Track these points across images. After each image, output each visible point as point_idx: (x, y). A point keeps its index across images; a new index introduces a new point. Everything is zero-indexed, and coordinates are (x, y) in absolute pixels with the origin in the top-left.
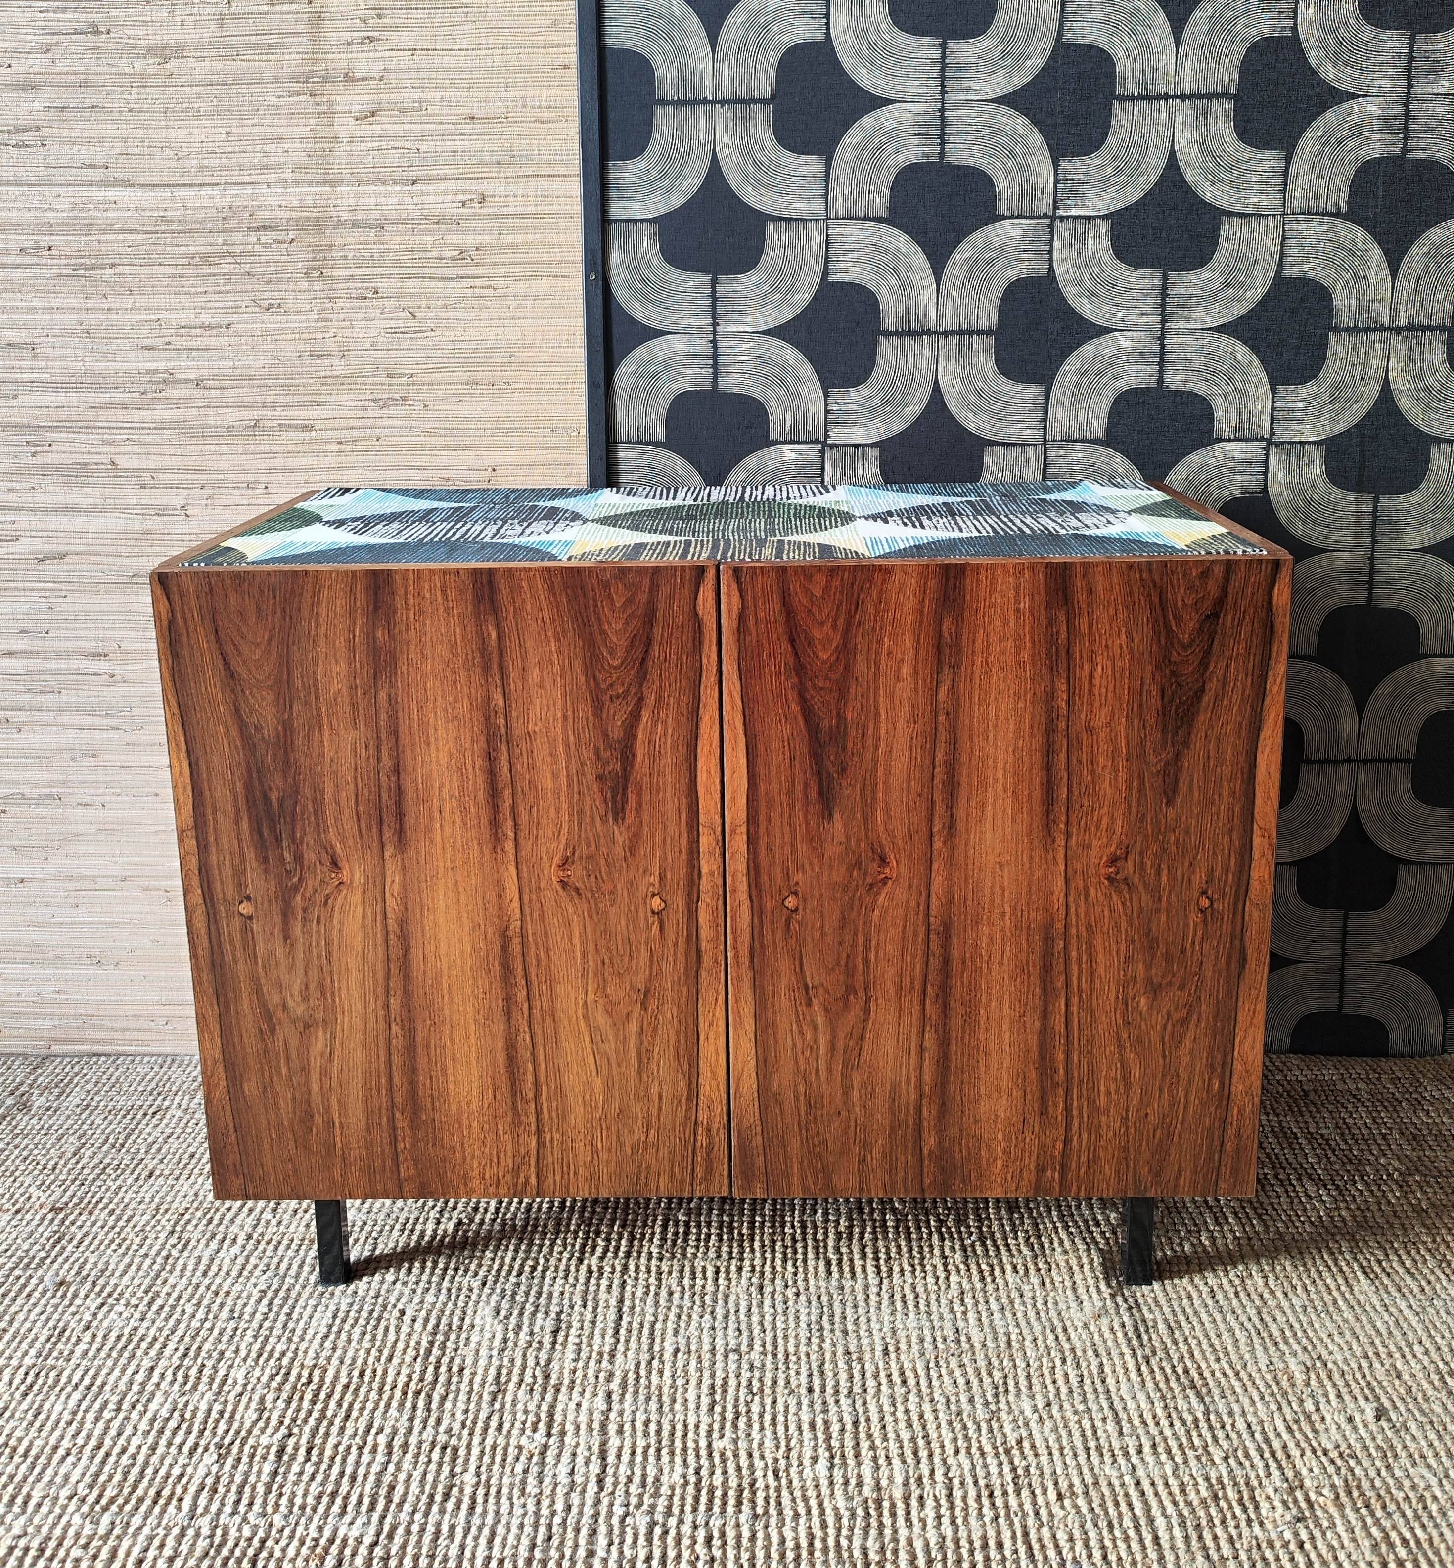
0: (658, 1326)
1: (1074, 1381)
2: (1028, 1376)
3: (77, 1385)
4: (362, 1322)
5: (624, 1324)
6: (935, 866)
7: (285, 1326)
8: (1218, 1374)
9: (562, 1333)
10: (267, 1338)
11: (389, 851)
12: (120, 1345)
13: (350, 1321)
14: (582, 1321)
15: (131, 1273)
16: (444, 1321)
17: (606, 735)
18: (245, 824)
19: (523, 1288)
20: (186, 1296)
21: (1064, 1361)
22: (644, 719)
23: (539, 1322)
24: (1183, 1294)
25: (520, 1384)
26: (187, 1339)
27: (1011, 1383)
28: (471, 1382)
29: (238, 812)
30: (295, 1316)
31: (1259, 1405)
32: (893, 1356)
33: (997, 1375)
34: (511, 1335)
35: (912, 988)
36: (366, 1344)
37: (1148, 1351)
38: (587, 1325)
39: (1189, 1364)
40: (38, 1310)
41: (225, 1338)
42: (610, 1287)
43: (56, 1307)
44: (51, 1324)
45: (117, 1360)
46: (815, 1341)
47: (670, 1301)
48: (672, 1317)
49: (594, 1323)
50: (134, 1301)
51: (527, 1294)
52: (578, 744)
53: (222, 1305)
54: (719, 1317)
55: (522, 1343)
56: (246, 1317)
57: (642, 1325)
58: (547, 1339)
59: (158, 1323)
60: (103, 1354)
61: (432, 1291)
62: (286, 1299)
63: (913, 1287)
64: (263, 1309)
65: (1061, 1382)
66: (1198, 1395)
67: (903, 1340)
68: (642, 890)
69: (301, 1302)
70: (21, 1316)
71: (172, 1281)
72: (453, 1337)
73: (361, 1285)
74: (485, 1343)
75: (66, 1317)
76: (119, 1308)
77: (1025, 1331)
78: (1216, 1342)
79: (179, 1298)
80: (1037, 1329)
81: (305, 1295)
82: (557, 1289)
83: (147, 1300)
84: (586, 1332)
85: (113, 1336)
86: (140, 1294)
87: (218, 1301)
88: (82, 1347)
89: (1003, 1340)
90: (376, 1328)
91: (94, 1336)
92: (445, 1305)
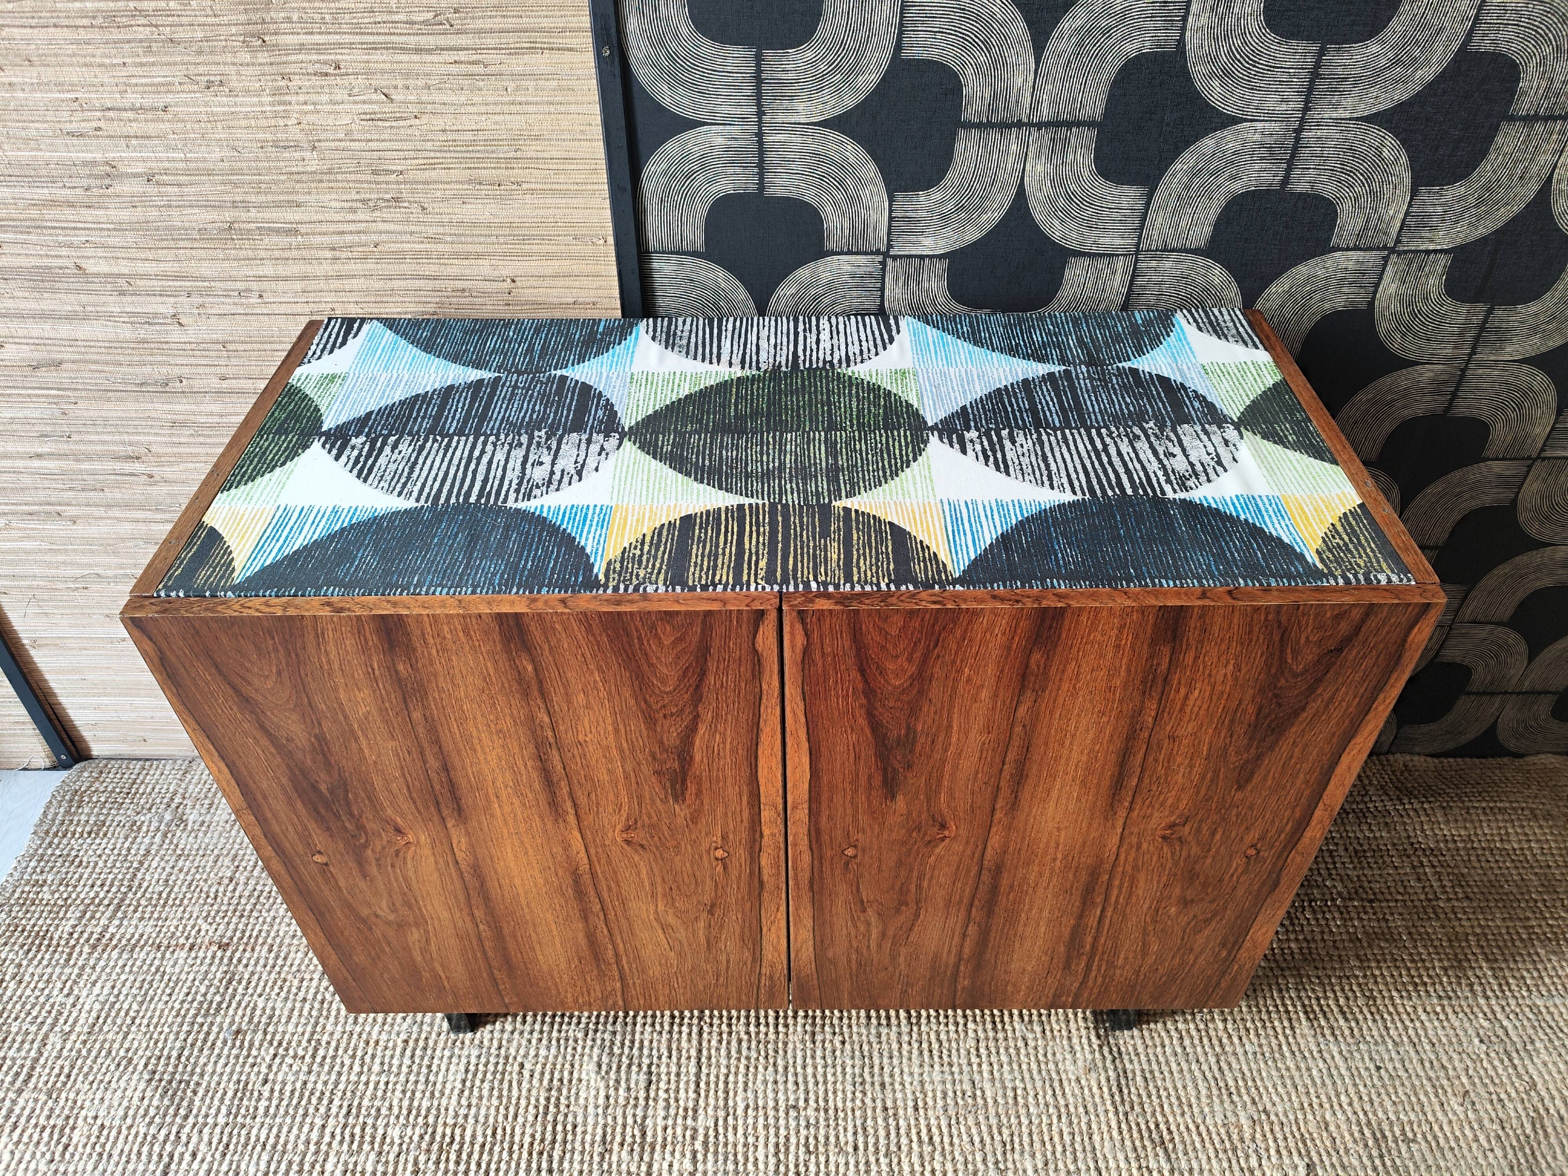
0: (731, 1078)
1: (1067, 1138)
2: (1030, 1134)
3: (264, 1145)
4: (489, 1076)
5: (703, 1077)
6: (994, 829)
7: (427, 1081)
8: (1182, 1128)
9: (653, 1087)
10: (413, 1093)
11: (450, 824)
12: (295, 1102)
13: (480, 1076)
14: (668, 1074)
15: (294, 1020)
16: (557, 1075)
17: (661, 743)
18: (299, 805)
19: (619, 1037)
20: (343, 1045)
21: (1059, 1117)
22: (701, 731)
23: (634, 1076)
24: (1158, 1041)
25: (622, 1144)
26: (349, 1094)
27: (1016, 1139)
28: (583, 1143)
29: (289, 798)
30: (434, 1068)
31: (1214, 1161)
32: (922, 1112)
33: (1006, 1132)
34: (612, 1092)
35: (960, 902)
36: (495, 1102)
37: (1128, 1108)
38: (673, 1077)
39: (1160, 1118)
40: (222, 1061)
41: (380, 1093)
42: (690, 1034)
43: (237, 1057)
44: (235, 1077)
45: (294, 1117)
46: (859, 1095)
47: (739, 1052)
48: (742, 1070)
49: (678, 1075)
50: (301, 1052)
51: (623, 1044)
52: (632, 751)
53: (373, 1056)
54: (780, 1069)
55: (621, 1101)
56: (394, 1069)
57: (717, 1077)
58: (642, 1094)
59: (323, 1077)
60: (282, 1111)
61: (544, 1042)
62: (425, 1049)
63: (938, 1033)
64: (407, 1061)
65: (1056, 1139)
66: (1166, 1150)
67: (930, 1094)
68: (705, 846)
69: (438, 1053)
70: (209, 1068)
71: (329, 1028)
72: (565, 1092)
73: (485, 1033)
74: (591, 1100)
75: (247, 1069)
76: (288, 1060)
77: (1029, 1086)
78: (1182, 1093)
79: (337, 1049)
80: (1039, 1084)
81: (441, 1045)
82: (647, 1036)
83: (310, 1051)
84: (673, 1086)
85: (288, 1088)
86: (304, 1044)
87: (370, 1052)
88: (263, 1103)
89: (1010, 1094)
90: (501, 1082)
91: (272, 1091)
92: (556, 1057)
